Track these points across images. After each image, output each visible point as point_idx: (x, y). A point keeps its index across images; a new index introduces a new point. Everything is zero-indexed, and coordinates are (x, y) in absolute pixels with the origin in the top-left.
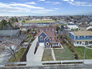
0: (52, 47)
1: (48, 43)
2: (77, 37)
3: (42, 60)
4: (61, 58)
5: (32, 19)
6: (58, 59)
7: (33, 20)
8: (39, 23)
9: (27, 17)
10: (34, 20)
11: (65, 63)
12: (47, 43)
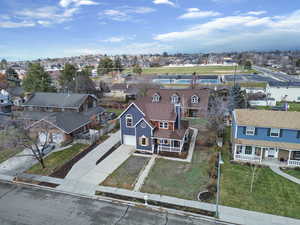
0: (155, 152)
1: (147, 140)
2: (245, 128)
3: (104, 184)
4: (159, 187)
5: (168, 64)
6: (149, 189)
7: (171, 66)
8: (179, 77)
9: (158, 55)
10: (175, 66)
11: (159, 204)
12: (144, 137)
